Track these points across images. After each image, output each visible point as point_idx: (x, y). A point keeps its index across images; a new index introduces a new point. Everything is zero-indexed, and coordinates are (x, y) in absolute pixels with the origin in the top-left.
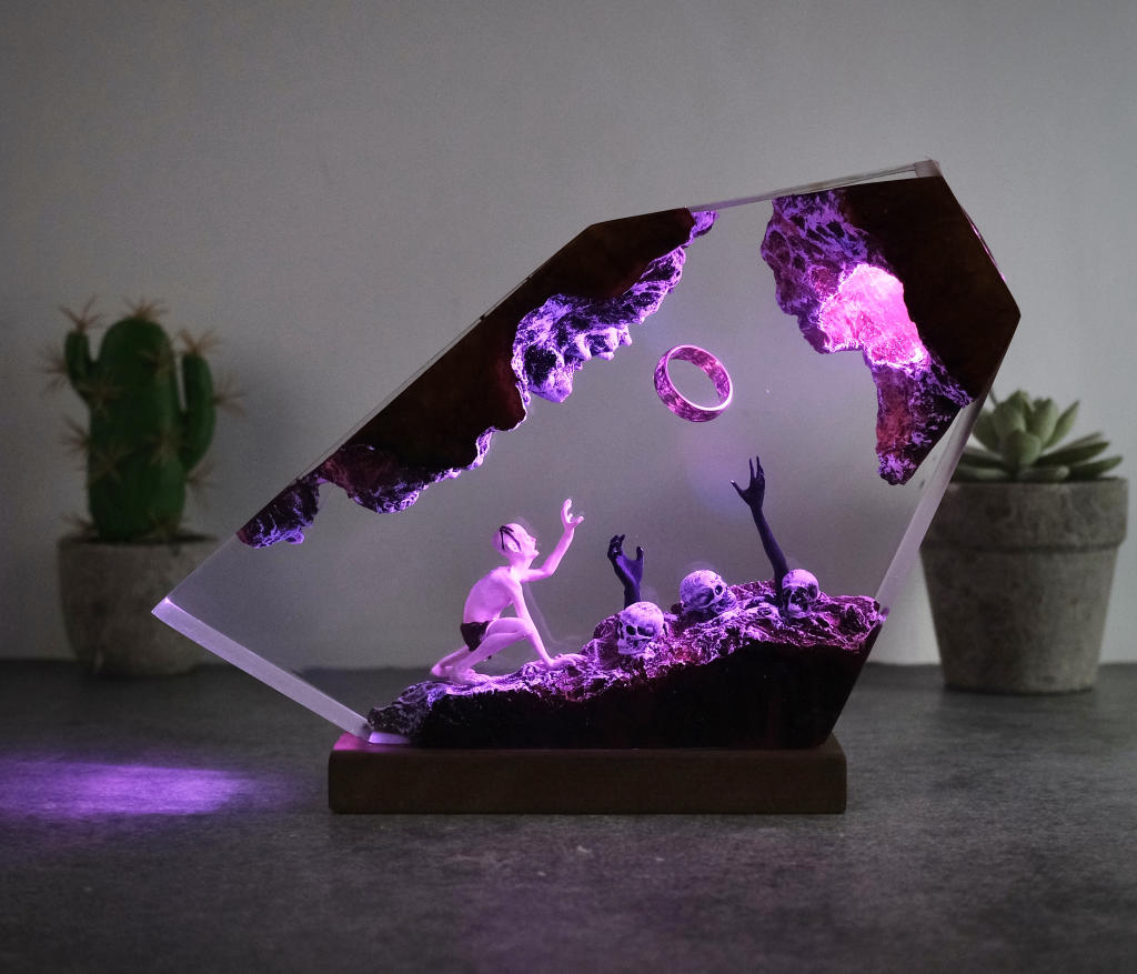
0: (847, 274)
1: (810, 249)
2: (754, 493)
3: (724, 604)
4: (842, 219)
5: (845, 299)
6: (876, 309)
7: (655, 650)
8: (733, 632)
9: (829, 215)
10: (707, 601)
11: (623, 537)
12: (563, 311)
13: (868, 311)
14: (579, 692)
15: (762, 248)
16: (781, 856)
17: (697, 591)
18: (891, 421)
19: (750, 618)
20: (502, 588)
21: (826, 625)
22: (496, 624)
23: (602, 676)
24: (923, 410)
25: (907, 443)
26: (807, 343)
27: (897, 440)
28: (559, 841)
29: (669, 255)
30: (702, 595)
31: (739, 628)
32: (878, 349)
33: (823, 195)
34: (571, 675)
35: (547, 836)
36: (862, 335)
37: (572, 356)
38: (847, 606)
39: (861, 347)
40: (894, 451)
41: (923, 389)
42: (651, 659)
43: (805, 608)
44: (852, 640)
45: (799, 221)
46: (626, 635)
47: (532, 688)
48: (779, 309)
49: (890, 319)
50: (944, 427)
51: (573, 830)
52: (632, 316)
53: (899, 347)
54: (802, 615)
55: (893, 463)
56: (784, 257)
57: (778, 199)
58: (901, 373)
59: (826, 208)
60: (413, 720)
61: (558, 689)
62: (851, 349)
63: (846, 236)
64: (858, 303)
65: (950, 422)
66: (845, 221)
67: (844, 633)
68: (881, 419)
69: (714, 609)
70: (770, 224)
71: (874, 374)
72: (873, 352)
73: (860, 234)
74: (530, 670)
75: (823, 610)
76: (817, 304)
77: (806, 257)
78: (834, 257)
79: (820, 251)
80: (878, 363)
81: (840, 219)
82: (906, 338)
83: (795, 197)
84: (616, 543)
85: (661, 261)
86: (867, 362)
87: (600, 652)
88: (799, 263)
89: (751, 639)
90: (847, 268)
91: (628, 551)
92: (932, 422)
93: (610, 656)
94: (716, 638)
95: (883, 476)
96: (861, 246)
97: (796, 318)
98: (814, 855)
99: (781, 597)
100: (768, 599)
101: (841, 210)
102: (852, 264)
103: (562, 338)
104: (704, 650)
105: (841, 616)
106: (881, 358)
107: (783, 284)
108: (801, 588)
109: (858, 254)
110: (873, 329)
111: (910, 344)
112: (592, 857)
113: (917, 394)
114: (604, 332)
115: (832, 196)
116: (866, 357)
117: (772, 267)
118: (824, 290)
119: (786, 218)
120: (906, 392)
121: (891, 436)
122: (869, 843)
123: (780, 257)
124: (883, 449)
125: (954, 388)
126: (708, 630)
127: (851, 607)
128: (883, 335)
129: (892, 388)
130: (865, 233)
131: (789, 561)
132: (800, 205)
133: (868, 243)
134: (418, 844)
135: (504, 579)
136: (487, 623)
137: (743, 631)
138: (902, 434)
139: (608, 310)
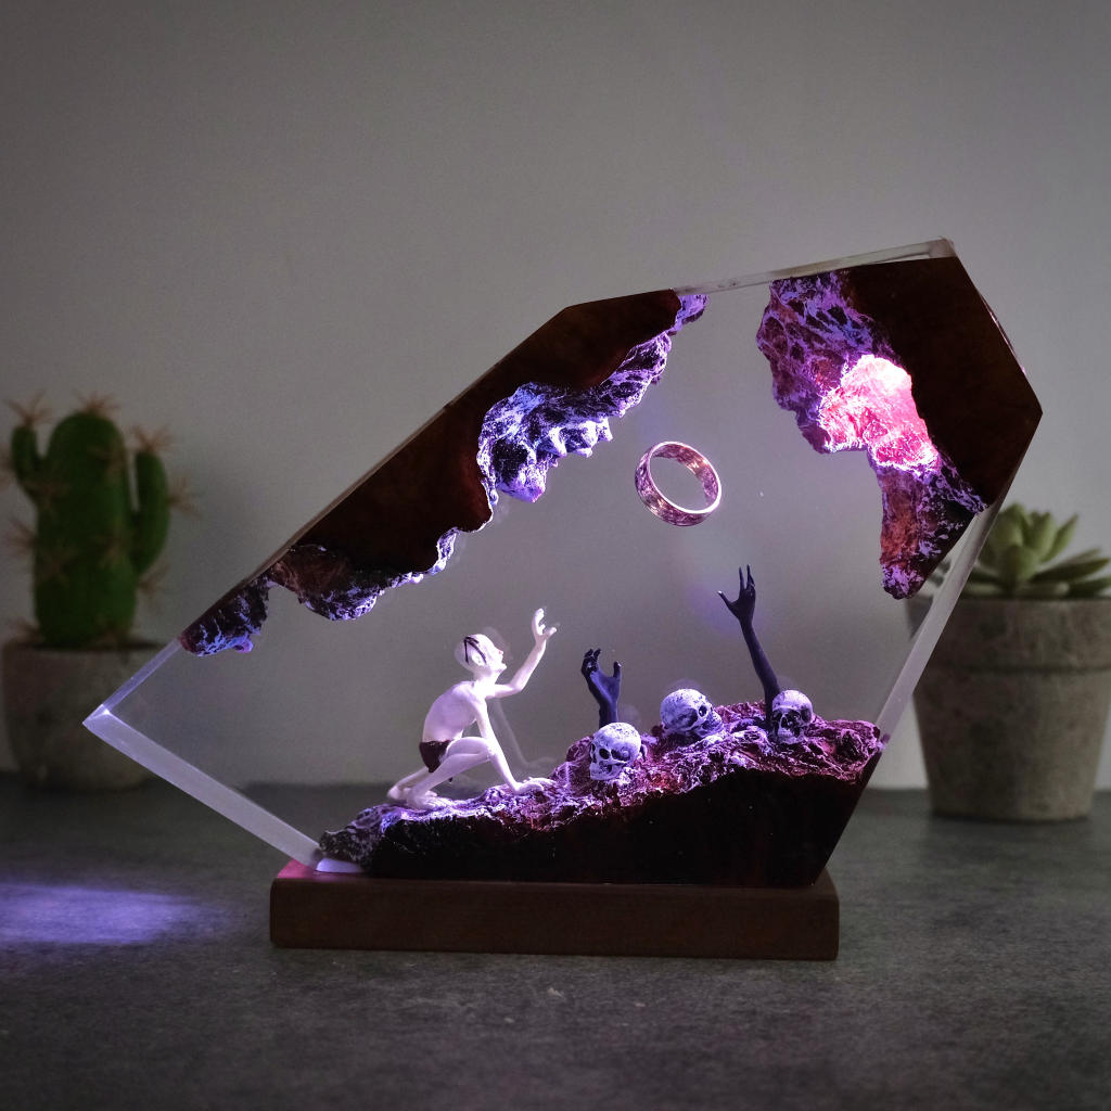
0: (850, 366)
1: (811, 338)
2: (743, 606)
3: (709, 726)
4: (845, 303)
5: (848, 394)
6: (882, 404)
7: (631, 776)
8: (717, 758)
9: (832, 299)
10: (690, 724)
11: (598, 652)
12: (535, 402)
13: (874, 407)
14: (546, 820)
15: (758, 337)
16: (773, 1002)
17: (678, 712)
18: (897, 530)
19: (736, 742)
20: (465, 704)
21: (820, 752)
22: (458, 743)
23: (571, 803)
24: (932, 517)
25: (914, 553)
26: (806, 441)
27: (903, 549)
28: (528, 981)
29: (652, 341)
30: (685, 716)
31: (723, 754)
32: (884, 449)
33: (825, 277)
34: (539, 801)
35: (516, 976)
36: (867, 433)
37: (545, 451)
38: (844, 731)
39: (865, 447)
40: (899, 561)
41: (932, 494)
42: (625, 786)
43: (797, 733)
44: (847, 770)
45: (797, 306)
46: (599, 759)
47: (495, 814)
48: (775, 403)
49: (898, 415)
50: (955, 536)
51: (544, 969)
52: (611, 408)
53: (907, 446)
54: (794, 740)
55: (899, 575)
56: (781, 347)
57: (776, 282)
58: (909, 475)
59: (827, 291)
60: (365, 846)
61: (523, 816)
62: (854, 448)
63: (849, 322)
64: (862, 398)
65: (962, 530)
66: (848, 305)
67: (841, 761)
68: (886, 527)
69: (698, 731)
70: (767, 310)
71: (879, 477)
72: (878, 452)
73: (864, 320)
74: (495, 795)
75: (817, 735)
76: (817, 399)
77: (805, 346)
78: (836, 347)
79: (821, 341)
80: (884, 464)
81: (842, 304)
82: (915, 437)
83: (794, 280)
84: (591, 658)
85: (643, 348)
86: (872, 463)
87: (571, 776)
88: (797, 353)
89: (735, 766)
90: (850, 359)
91: (604, 666)
92: (942, 530)
93: (582, 781)
94: (698, 764)
95: (887, 589)
96: (865, 334)
97: (794, 413)
98: (808, 1001)
99: (771, 721)
100: (757, 722)
101: (844, 294)
102: (856, 355)
103: (534, 432)
104: (684, 777)
105: (837, 742)
106: (885, 459)
107: (780, 378)
108: (793, 711)
109: (862, 343)
110: (878, 427)
111: (919, 445)
112: (565, 1000)
113: (926, 499)
114: (581, 426)
115: (834, 278)
116: (870, 459)
117: (768, 357)
118: (825, 383)
119: (784, 303)
120: (913, 497)
121: (896, 545)
122: (868, 989)
123: (777, 346)
124: (887, 559)
125: (967, 492)
126: (691, 755)
127: (848, 732)
128: (889, 434)
129: (899, 493)
130: (870, 319)
131: (780, 679)
132: (800, 289)
133: (873, 331)
134: (372, 983)
135: (467, 695)
136: (447, 743)
137: (729, 756)
138: (908, 544)
139: (585, 402)
